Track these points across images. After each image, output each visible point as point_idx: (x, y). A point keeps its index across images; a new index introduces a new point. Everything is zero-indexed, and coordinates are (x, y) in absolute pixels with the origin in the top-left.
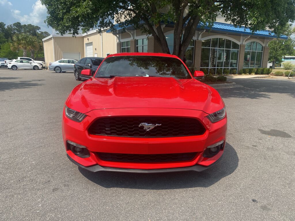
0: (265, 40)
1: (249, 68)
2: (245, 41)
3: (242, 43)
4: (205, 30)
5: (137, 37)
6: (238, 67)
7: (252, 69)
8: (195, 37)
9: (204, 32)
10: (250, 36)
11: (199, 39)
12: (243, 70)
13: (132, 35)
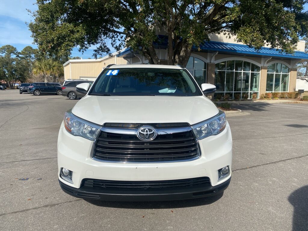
0: (291, 61)
1: (273, 92)
2: (267, 63)
3: (264, 65)
4: (218, 53)
5: (146, 61)
6: (260, 91)
7: (277, 94)
8: (207, 59)
9: (217, 54)
10: (271, 58)
11: (212, 62)
12: (266, 94)
13: (141, 59)
